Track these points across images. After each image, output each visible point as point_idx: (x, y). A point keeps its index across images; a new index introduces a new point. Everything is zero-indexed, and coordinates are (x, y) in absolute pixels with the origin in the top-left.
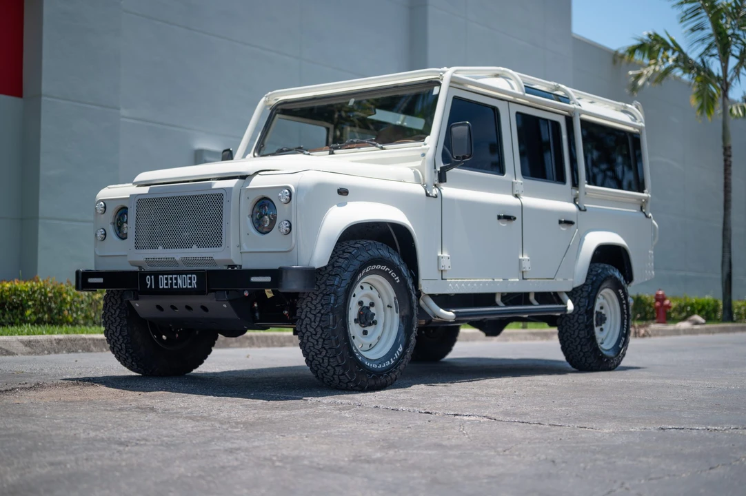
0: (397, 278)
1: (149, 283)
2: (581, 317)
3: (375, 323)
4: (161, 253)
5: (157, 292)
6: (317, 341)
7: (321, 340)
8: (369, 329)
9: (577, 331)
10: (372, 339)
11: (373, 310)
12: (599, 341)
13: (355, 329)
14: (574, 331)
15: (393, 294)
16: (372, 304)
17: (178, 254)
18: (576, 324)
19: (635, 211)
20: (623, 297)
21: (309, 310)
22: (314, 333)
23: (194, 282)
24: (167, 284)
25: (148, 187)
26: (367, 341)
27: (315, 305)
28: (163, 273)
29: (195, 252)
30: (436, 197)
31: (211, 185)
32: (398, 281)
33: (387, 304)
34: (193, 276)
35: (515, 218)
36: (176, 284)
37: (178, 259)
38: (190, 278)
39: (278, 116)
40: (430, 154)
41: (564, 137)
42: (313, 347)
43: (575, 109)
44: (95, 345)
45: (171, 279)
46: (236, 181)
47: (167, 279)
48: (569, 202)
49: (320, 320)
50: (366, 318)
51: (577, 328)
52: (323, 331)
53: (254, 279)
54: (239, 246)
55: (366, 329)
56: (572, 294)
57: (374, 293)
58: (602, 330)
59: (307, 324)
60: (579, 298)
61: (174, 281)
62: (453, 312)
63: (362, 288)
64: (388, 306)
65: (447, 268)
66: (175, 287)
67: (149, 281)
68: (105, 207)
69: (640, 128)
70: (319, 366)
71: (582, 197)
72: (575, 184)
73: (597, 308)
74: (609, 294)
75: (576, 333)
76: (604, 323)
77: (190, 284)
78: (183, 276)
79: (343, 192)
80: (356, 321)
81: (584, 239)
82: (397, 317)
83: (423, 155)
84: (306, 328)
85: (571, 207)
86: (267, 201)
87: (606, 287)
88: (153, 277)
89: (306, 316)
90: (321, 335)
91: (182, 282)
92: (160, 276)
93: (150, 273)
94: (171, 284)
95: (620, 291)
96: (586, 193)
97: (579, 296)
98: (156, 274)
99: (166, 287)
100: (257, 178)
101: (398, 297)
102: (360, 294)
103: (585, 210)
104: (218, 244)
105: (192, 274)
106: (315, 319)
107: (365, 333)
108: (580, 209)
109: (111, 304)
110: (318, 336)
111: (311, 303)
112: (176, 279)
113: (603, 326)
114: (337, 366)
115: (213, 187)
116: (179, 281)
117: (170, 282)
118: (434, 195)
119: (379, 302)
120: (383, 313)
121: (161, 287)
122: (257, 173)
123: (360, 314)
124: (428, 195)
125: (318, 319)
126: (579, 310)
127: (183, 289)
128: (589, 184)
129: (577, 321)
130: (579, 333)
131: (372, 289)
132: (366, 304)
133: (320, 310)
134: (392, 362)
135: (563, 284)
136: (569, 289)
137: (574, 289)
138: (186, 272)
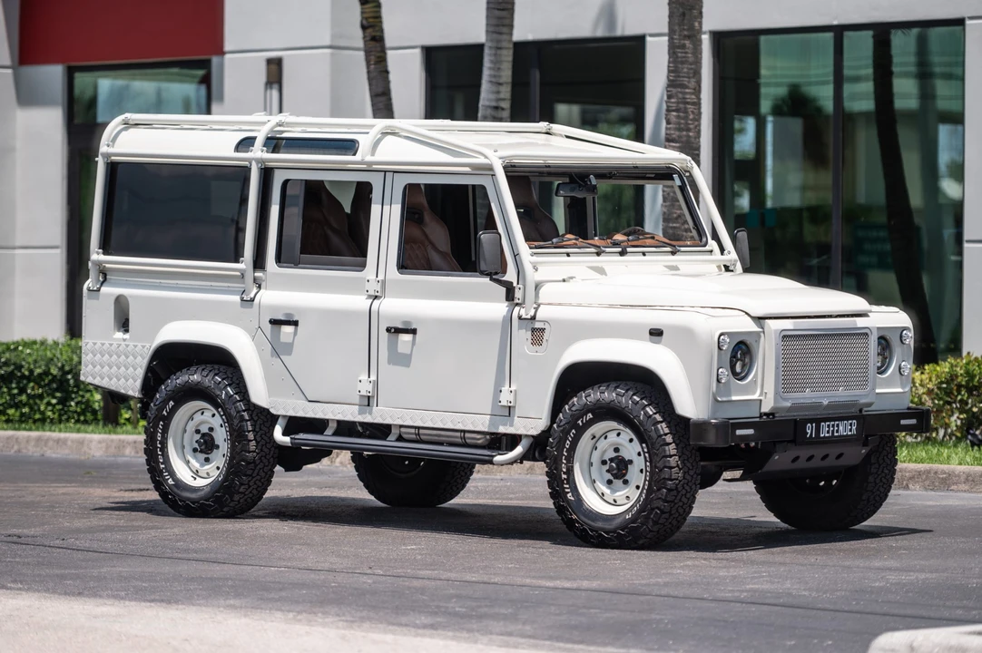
1: (809, 431)
17: (824, 399)
23: (854, 429)
24: (828, 432)
28: (825, 420)
34: (853, 422)
36: (837, 431)
37: (826, 403)
38: (851, 425)
45: (833, 425)
47: (829, 426)
53: (903, 422)
61: (836, 428)
66: (836, 434)
67: (810, 430)
77: (851, 430)
78: (844, 422)
88: (813, 425)
91: (843, 428)
92: (823, 424)
93: (811, 421)
94: (833, 431)
98: (818, 421)
99: (827, 435)
105: (852, 419)
112: (838, 426)
116: (841, 428)
117: (831, 429)
121: (822, 435)
127: (843, 436)
138: (847, 418)
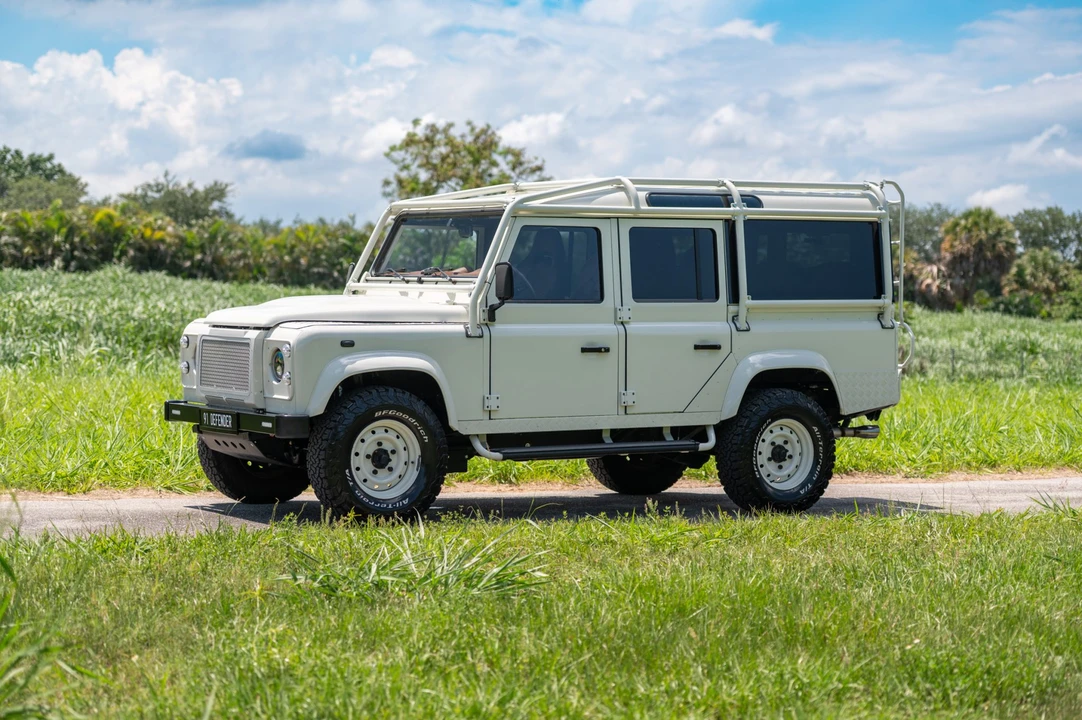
3: (390, 469)
4: (214, 392)
11: (391, 456)
16: (393, 452)
17: (224, 395)
23: (230, 422)
25: (210, 329)
26: (380, 481)
28: (213, 412)
29: (233, 394)
30: (481, 337)
34: (230, 416)
35: (607, 350)
36: (220, 423)
37: (224, 397)
38: (228, 419)
39: (403, 226)
40: (474, 293)
41: (721, 246)
43: (735, 211)
45: (217, 418)
46: (258, 332)
48: (717, 321)
50: (380, 459)
53: (264, 424)
54: (262, 392)
56: (722, 428)
61: (219, 420)
62: (501, 453)
63: (372, 431)
65: (494, 408)
66: (219, 425)
67: (205, 418)
68: (188, 342)
69: (879, 216)
71: (744, 314)
73: (778, 443)
74: (793, 425)
78: (224, 416)
79: (348, 344)
83: (471, 294)
85: (720, 328)
86: (280, 352)
87: (789, 417)
88: (207, 414)
92: (211, 414)
93: (206, 411)
96: (748, 310)
98: (209, 412)
99: (214, 424)
100: (277, 329)
103: (748, 330)
104: (247, 389)
107: (375, 472)
108: (738, 330)
112: (220, 418)
116: (222, 420)
117: (216, 420)
118: (477, 336)
121: (211, 424)
122: (278, 325)
124: (467, 336)
127: (224, 427)
128: (756, 299)
136: (717, 421)
137: (721, 421)
138: (226, 413)
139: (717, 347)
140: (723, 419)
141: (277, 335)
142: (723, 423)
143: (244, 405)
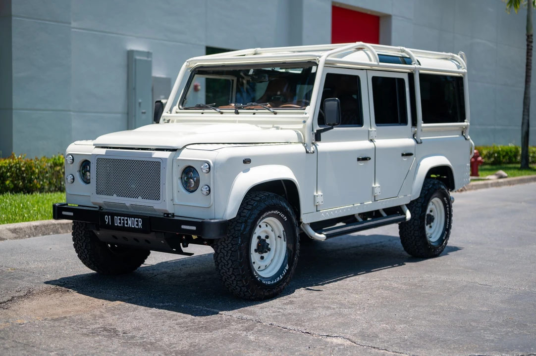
0: (285, 217)
1: (107, 220)
2: (416, 221)
3: (269, 250)
4: (114, 199)
5: (112, 227)
6: (229, 269)
7: (231, 269)
8: (264, 255)
9: (413, 231)
10: (267, 262)
11: (268, 241)
12: (428, 236)
13: (255, 257)
14: (411, 231)
15: (282, 228)
16: (267, 237)
17: (128, 202)
18: (412, 226)
19: (458, 136)
20: (447, 202)
21: (223, 247)
22: (226, 264)
23: (140, 224)
24: (120, 223)
25: (106, 149)
26: (263, 264)
27: (227, 245)
28: (118, 215)
29: (140, 202)
30: (314, 152)
31: (151, 154)
32: (286, 220)
33: (278, 235)
34: (139, 219)
35: (370, 159)
36: (127, 224)
37: (128, 204)
38: (137, 221)
39: (196, 75)
40: (309, 121)
41: (407, 89)
42: (226, 273)
43: (416, 68)
44: (62, 228)
45: (123, 220)
46: (169, 153)
47: (120, 219)
48: (409, 138)
49: (231, 255)
50: (263, 247)
51: (413, 230)
52: (233, 263)
53: (183, 227)
54: (172, 200)
55: (262, 255)
56: (410, 206)
57: (269, 229)
58: (431, 227)
59: (221, 257)
60: (415, 207)
61: (126, 222)
62: (325, 235)
63: (260, 226)
64: (279, 237)
65: (320, 203)
66: (126, 226)
67: (107, 219)
68: (73, 160)
69: (464, 74)
70: (230, 286)
71: (419, 133)
72: (414, 124)
73: (428, 212)
74: (437, 202)
75: (412, 233)
76: (433, 222)
77: (137, 225)
78: (132, 219)
79: (247, 161)
80: (256, 251)
81: (420, 165)
82: (284, 244)
83: (304, 122)
84: (220, 259)
85: (410, 142)
86: (192, 169)
87: (436, 197)
88: (110, 217)
89: (221, 252)
90: (231, 265)
91: (131, 223)
92: (115, 217)
93: (108, 214)
94: (124, 223)
95: (445, 199)
96: (422, 130)
97: (415, 206)
98: (113, 215)
99: (119, 225)
100: (184, 151)
101: (286, 230)
102: (260, 231)
103: (421, 143)
104: (157, 198)
105: (138, 218)
106: (227, 254)
107: (262, 258)
108: (417, 142)
109: (78, 226)
110: (229, 266)
111: (224, 242)
112: (127, 220)
113: (432, 224)
114: (242, 286)
115: (153, 156)
116: (129, 222)
117: (122, 222)
118: (312, 152)
119: (272, 235)
120: (275, 242)
121: (115, 224)
122: (185, 147)
123: (258, 245)
124: (307, 152)
125: (229, 254)
126: (415, 216)
127: (132, 228)
128: (424, 123)
129: (413, 224)
130: (414, 233)
131: (267, 226)
132: (263, 237)
133: (231, 248)
134: (281, 277)
135: (403, 200)
136: (408, 202)
137: (411, 201)
138: (135, 216)
139: (410, 154)
140: (412, 200)
141: (185, 155)
142: (412, 202)
143: (155, 210)
